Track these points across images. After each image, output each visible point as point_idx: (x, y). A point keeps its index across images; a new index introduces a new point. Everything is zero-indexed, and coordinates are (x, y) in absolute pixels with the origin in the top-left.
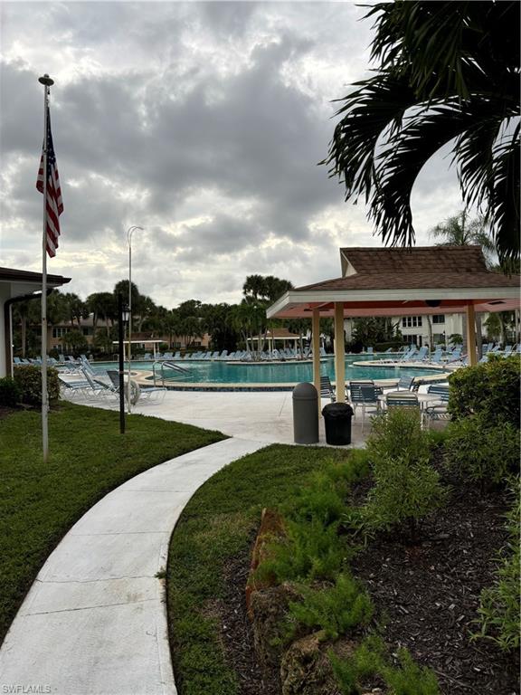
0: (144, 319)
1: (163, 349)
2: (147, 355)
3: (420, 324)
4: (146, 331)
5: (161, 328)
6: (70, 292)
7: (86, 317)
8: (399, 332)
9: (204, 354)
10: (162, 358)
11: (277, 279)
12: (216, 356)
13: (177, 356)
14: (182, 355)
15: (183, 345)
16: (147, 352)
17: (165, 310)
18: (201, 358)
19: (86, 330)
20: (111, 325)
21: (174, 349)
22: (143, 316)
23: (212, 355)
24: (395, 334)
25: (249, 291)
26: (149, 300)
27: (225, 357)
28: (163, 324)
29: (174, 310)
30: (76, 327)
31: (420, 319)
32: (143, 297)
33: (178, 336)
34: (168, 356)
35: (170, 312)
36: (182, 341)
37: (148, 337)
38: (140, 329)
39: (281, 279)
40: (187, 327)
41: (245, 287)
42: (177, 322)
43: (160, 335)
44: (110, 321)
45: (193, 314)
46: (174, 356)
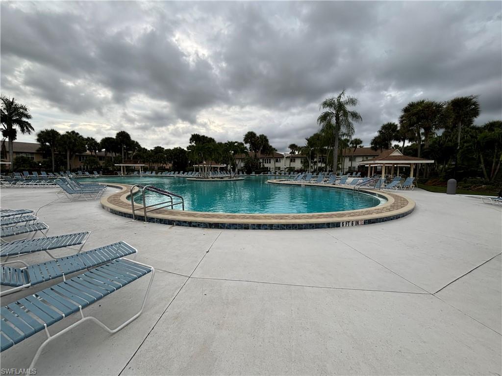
0: (134, 153)
1: (145, 170)
2: (136, 173)
3: (270, 162)
4: (135, 160)
5: (144, 158)
6: (90, 137)
7: (100, 151)
8: (263, 165)
9: (169, 173)
10: (145, 175)
11: (207, 137)
12: (176, 175)
13: (154, 174)
14: (157, 173)
15: (156, 168)
16: (136, 171)
17: (146, 150)
18: (168, 175)
19: (101, 158)
20: (115, 156)
21: (152, 170)
22: (134, 152)
23: (174, 174)
24: (262, 166)
25: (193, 142)
26: (137, 143)
27: (181, 175)
28: (145, 157)
29: (151, 150)
30: (94, 156)
31: (270, 160)
32: (134, 142)
33: (153, 163)
34: (148, 173)
35: (149, 151)
36: (156, 166)
37: (136, 163)
38: (132, 158)
39: (209, 137)
40: (158, 158)
41: (191, 140)
42: (153, 156)
43: (144, 163)
44: (114, 154)
45: (161, 152)
46: (152, 173)
